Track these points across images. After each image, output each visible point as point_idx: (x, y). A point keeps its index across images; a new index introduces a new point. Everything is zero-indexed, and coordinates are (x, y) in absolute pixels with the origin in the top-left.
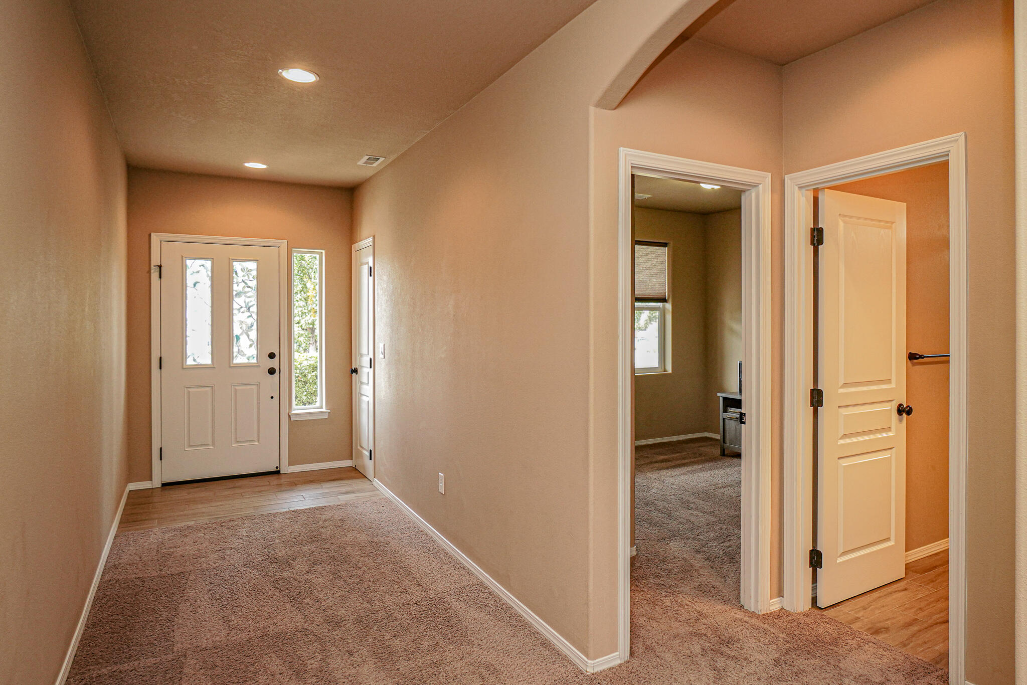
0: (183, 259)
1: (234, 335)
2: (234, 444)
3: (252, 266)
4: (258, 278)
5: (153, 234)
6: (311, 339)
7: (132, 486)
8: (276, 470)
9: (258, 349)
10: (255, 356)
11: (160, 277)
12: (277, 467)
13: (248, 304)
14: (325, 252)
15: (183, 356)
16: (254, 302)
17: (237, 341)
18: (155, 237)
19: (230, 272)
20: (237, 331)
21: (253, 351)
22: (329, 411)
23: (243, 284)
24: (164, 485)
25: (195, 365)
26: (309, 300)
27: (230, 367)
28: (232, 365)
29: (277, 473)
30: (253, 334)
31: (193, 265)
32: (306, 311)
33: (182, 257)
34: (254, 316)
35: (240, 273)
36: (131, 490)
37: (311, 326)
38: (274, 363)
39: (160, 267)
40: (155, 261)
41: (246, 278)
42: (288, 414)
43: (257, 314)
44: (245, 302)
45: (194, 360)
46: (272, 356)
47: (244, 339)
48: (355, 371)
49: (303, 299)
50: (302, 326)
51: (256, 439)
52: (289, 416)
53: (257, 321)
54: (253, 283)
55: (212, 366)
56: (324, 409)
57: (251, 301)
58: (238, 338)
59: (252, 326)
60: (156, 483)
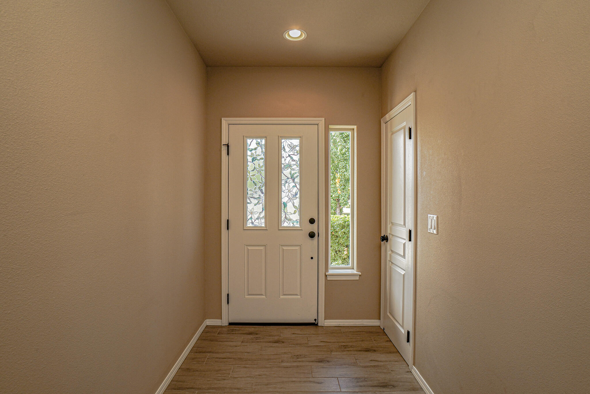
0: (244, 138)
1: (282, 202)
2: (282, 296)
3: (296, 142)
4: (301, 153)
5: (223, 119)
6: (338, 205)
7: (209, 322)
8: (314, 322)
9: (300, 215)
10: (298, 221)
11: (228, 154)
12: (315, 320)
13: (293, 176)
14: (357, 128)
15: (244, 219)
16: (298, 174)
17: (285, 207)
18: (224, 121)
19: (280, 148)
20: (285, 200)
21: (296, 217)
22: (360, 273)
23: (289, 158)
24: (230, 324)
25: (253, 227)
26: (337, 184)
27: (279, 230)
28: (280, 229)
29: (314, 324)
30: (297, 202)
31: (252, 143)
32: (335, 190)
33: (244, 136)
34: (298, 186)
35: (287, 149)
36: (207, 325)
37: (338, 198)
38: (313, 228)
39: (228, 146)
40: (224, 141)
41: (292, 153)
42: (325, 274)
43: (300, 184)
44: (290, 173)
45: (252, 223)
46: (312, 221)
47: (290, 205)
48: (385, 239)
49: (334, 184)
50: (333, 198)
51: (299, 294)
52: (326, 276)
53: (300, 190)
54: (296, 158)
55: (265, 229)
56: (355, 271)
57: (296, 173)
58: (285, 205)
59: (296, 194)
60: (224, 322)
